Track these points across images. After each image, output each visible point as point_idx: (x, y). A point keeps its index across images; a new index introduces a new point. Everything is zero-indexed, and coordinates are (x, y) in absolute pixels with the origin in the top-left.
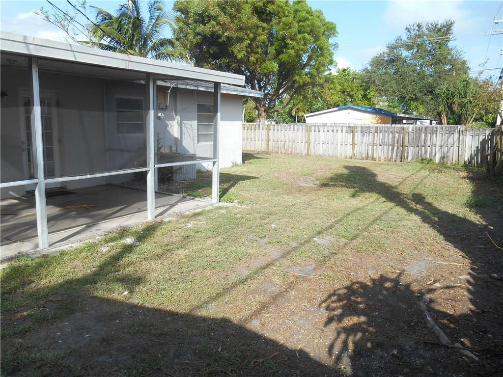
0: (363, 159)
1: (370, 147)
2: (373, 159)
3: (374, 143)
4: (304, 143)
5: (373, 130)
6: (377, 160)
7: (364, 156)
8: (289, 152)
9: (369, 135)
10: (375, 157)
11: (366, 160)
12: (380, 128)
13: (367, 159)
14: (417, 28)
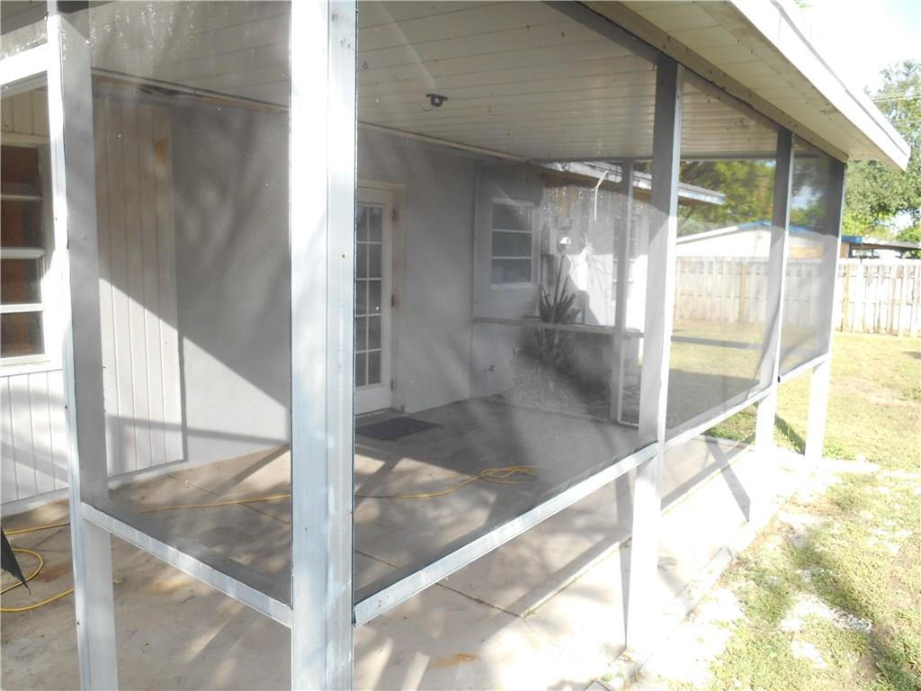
0: (868, 332)
1: (884, 309)
2: (892, 332)
3: (894, 300)
4: (732, 298)
5: (894, 273)
6: (901, 334)
7: (870, 325)
8: (699, 316)
9: (882, 282)
10: (895, 328)
11: (875, 335)
12: (909, 269)
13: (877, 331)
14: (904, 70)
